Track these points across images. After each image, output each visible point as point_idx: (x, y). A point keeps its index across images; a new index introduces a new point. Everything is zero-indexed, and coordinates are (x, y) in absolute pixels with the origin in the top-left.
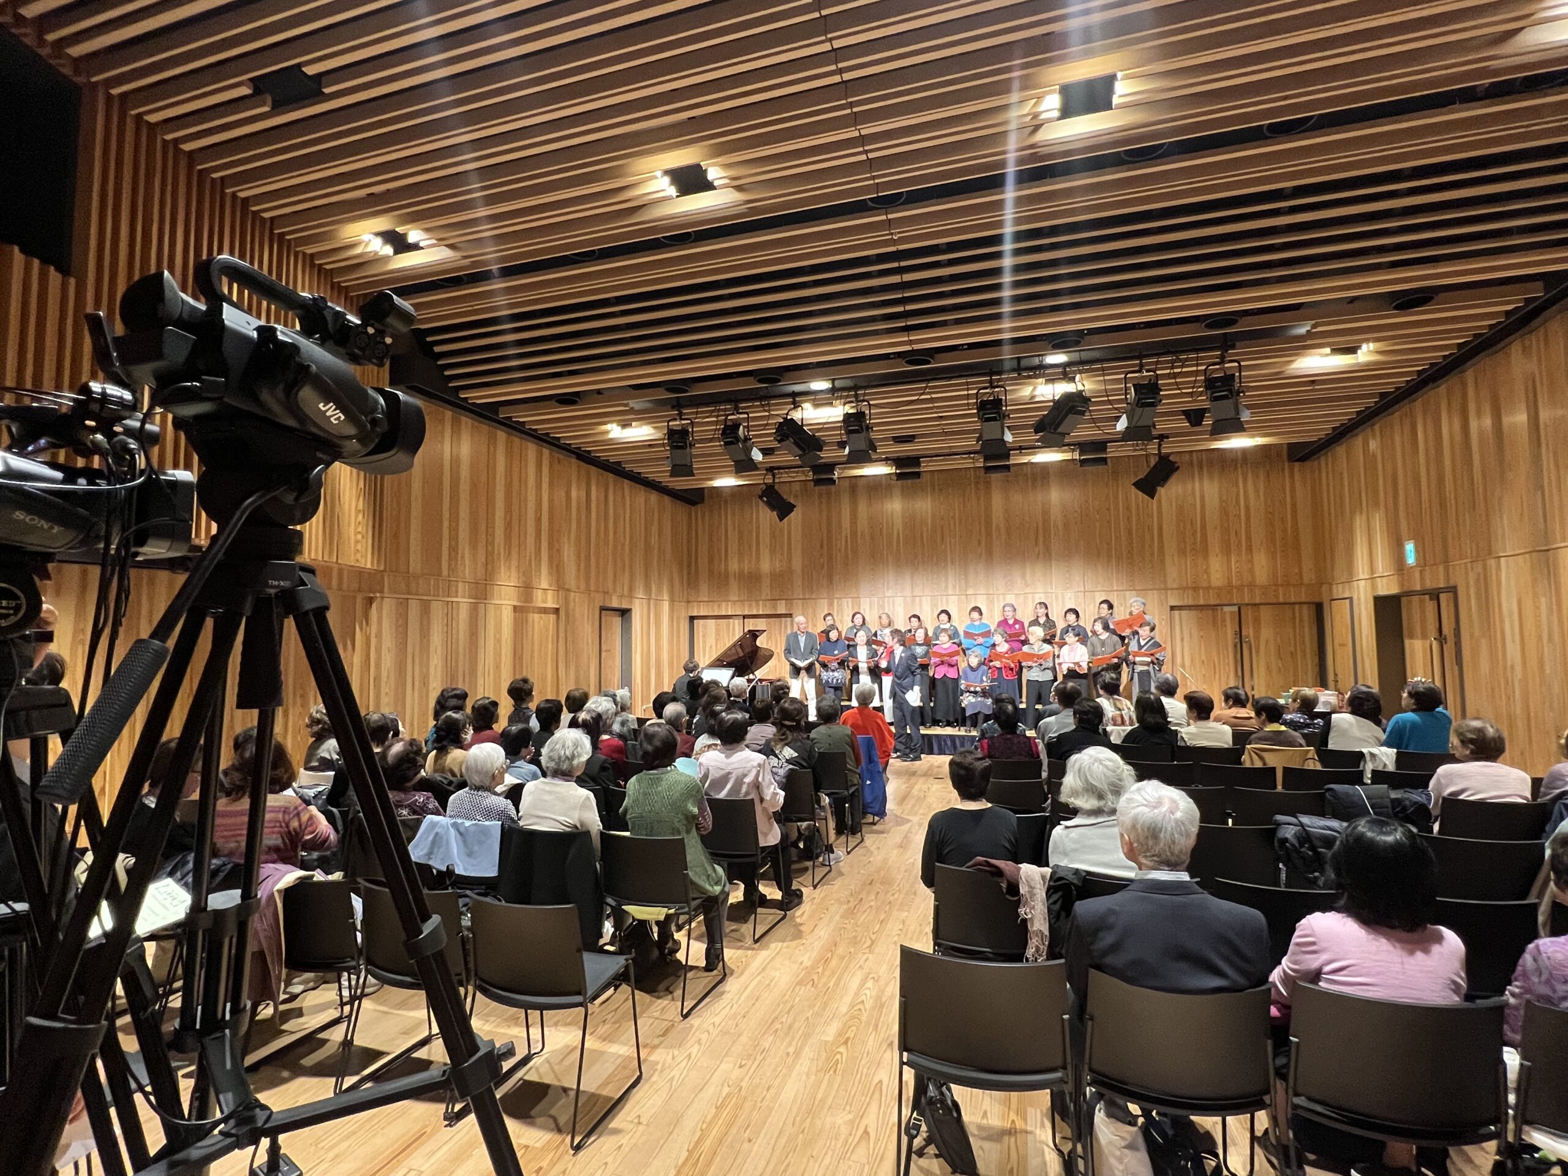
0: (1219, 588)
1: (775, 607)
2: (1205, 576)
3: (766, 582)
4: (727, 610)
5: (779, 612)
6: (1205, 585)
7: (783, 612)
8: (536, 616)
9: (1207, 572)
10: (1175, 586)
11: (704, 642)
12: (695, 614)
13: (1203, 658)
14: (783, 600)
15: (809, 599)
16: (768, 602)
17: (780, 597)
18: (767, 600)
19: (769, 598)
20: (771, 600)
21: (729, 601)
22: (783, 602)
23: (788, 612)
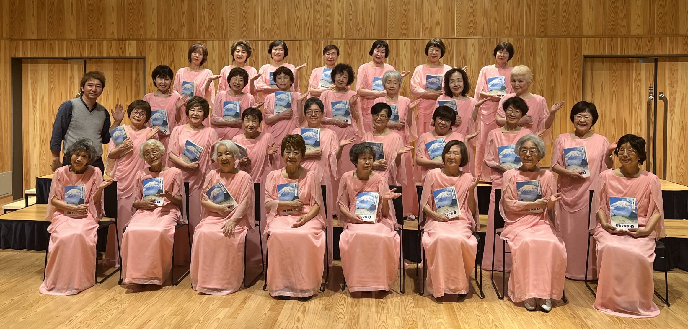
0: (638, 36)
1: (122, 49)
2: (624, 23)
3: (112, 16)
4: (61, 49)
5: (128, 55)
6: (624, 32)
7: (134, 54)
9: (627, 16)
10: (590, 33)
11: (34, 92)
12: (21, 56)
13: (614, 116)
14: (133, 40)
15: (166, 40)
16: (114, 43)
17: (131, 37)
18: (114, 40)
19: (116, 37)
20: (119, 40)
21: (66, 40)
22: (133, 43)
23: (139, 55)
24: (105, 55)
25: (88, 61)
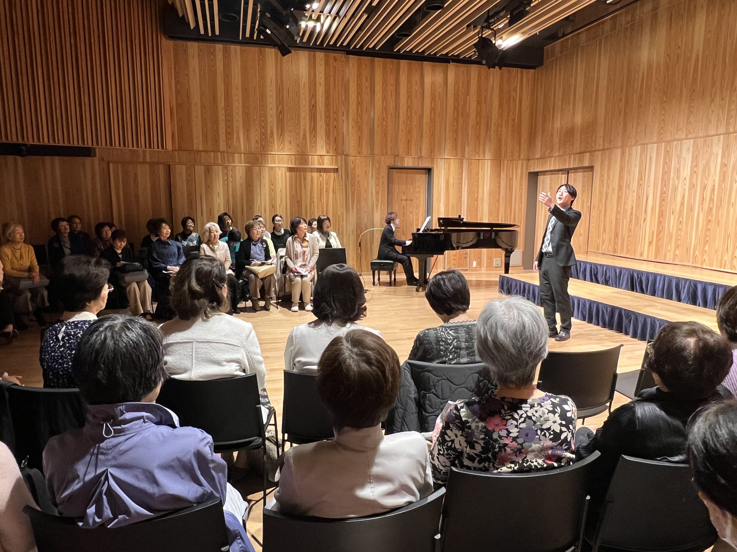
1: (581, 160)
3: (578, 135)
5: (584, 165)
7: (587, 165)
8: (315, 175)
14: (588, 152)
15: (608, 149)
16: (577, 155)
17: (587, 150)
18: (577, 154)
19: (578, 151)
20: (580, 153)
21: (552, 157)
22: (588, 154)
23: (590, 165)
24: (572, 167)
25: (570, 172)
